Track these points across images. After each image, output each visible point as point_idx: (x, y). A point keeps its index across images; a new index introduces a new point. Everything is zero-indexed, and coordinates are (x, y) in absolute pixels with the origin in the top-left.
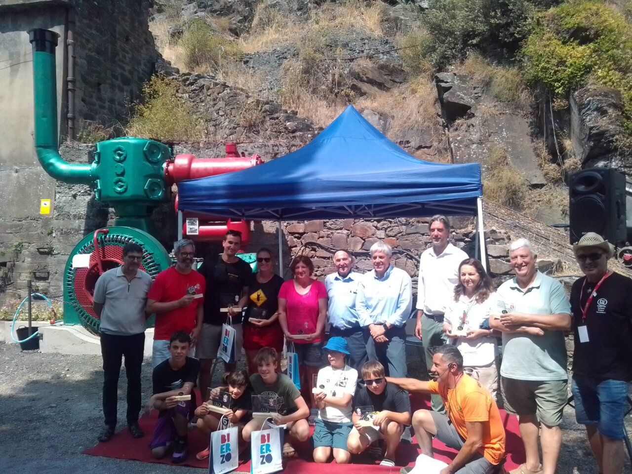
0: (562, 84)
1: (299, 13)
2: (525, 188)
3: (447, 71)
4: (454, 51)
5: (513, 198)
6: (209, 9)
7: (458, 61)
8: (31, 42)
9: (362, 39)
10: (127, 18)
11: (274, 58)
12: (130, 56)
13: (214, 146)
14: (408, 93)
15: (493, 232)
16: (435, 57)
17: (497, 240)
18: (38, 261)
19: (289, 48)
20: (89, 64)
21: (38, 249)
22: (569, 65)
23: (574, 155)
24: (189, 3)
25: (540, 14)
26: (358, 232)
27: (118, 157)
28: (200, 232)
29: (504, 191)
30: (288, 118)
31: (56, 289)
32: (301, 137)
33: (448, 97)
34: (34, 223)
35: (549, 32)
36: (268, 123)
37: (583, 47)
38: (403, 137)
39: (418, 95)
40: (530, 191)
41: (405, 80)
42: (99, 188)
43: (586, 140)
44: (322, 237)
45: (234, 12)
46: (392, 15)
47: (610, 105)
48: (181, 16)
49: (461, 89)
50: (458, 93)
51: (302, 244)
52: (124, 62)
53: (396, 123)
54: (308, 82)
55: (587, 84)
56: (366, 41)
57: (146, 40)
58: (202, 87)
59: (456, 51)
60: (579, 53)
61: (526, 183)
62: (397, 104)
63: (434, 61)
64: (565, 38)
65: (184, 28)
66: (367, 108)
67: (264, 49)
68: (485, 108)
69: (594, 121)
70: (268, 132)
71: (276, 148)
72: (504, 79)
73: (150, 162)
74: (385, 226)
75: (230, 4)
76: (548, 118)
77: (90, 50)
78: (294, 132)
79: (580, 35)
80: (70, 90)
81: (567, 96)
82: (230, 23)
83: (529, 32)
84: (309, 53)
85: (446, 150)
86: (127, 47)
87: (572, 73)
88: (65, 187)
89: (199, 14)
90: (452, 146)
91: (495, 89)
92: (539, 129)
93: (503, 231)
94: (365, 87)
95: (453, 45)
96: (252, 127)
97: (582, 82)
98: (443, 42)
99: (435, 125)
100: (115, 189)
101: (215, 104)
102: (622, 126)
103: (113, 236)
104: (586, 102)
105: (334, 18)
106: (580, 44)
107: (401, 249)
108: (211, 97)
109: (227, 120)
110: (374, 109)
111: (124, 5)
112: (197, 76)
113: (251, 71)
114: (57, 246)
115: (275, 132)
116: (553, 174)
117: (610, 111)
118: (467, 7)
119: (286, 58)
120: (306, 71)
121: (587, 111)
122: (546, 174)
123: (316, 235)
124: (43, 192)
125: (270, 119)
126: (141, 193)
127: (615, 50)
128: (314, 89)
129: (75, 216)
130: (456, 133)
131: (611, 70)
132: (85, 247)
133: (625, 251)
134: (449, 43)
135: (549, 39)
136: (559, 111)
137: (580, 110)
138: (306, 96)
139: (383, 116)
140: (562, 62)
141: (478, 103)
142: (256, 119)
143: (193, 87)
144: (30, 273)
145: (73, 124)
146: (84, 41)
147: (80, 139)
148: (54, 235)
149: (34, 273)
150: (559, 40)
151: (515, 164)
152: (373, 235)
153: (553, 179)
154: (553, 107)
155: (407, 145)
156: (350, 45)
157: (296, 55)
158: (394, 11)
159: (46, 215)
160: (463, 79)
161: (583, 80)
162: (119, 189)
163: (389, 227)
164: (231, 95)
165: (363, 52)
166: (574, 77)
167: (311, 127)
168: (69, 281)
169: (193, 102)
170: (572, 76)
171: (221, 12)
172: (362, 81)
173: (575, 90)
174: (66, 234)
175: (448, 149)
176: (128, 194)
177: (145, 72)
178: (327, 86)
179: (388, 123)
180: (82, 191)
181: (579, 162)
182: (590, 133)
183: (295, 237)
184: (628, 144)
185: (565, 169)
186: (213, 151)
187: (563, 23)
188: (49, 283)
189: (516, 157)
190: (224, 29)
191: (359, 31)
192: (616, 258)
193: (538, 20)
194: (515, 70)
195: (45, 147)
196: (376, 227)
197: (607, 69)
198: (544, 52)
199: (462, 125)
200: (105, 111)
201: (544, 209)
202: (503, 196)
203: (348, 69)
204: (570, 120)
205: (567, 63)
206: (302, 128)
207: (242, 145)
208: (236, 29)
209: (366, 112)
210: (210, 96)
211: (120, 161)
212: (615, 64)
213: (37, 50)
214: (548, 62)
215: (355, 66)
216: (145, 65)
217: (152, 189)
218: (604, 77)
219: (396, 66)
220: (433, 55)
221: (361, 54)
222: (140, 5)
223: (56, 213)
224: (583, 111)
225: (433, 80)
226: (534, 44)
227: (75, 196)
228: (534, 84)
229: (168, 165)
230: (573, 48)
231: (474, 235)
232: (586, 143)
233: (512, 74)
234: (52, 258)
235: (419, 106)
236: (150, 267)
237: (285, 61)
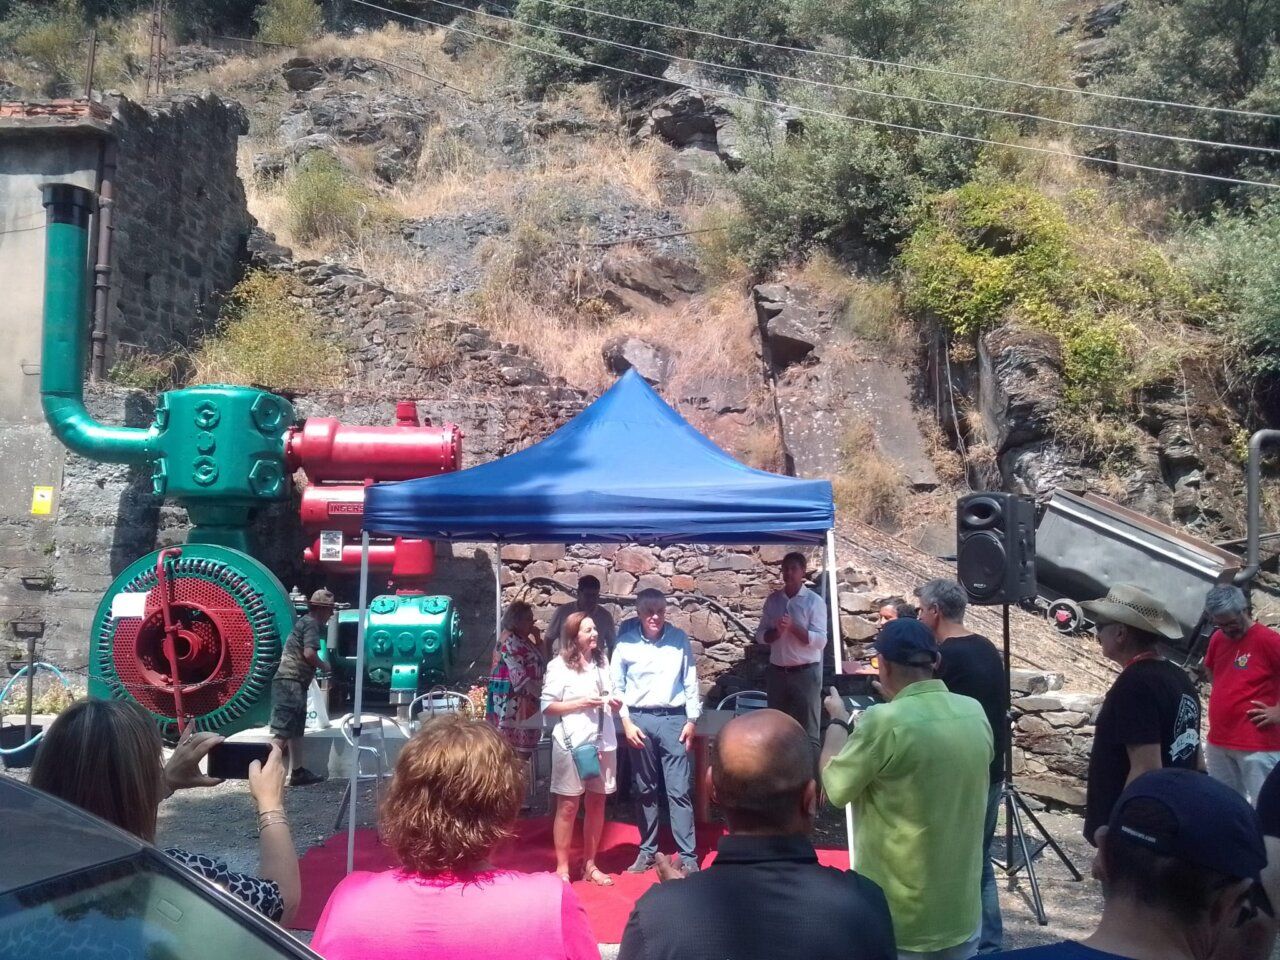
0: (967, 319)
1: (507, 149)
2: (903, 491)
3: (773, 280)
4: (786, 247)
5: (883, 508)
6: (334, 128)
7: (793, 263)
8: (46, 205)
9: (624, 209)
10: (201, 154)
11: (461, 231)
12: (202, 223)
13: (371, 402)
14: (704, 311)
15: (850, 571)
16: (753, 253)
17: (856, 584)
18: (24, 602)
19: (490, 214)
20: (133, 239)
21: (24, 579)
22: (977, 289)
23: (985, 439)
24: (296, 113)
25: (932, 198)
26: (627, 563)
27: (203, 421)
28: (344, 556)
29: (868, 494)
30: (504, 360)
31: (56, 655)
32: (530, 396)
33: (775, 327)
34: (18, 531)
35: (946, 229)
36: (467, 364)
37: (1001, 259)
38: (697, 390)
39: (722, 318)
40: (912, 497)
41: (698, 289)
42: (164, 473)
43: (1003, 415)
44: (562, 570)
45: (383, 137)
46: (677, 165)
47: (1041, 362)
48: (278, 135)
49: (796, 314)
50: (793, 321)
51: (524, 581)
52: (192, 236)
53: (685, 365)
54: (527, 282)
55: (1006, 321)
56: (631, 213)
57: (232, 195)
58: (341, 290)
59: (789, 246)
60: (994, 269)
61: (906, 481)
62: (686, 328)
63: (752, 262)
64: (971, 242)
65: (287, 161)
66: (632, 335)
67: (443, 212)
68: (837, 349)
69: (1014, 384)
70: (467, 381)
71: (482, 411)
72: (870, 302)
73: (261, 430)
74: (674, 556)
75: (378, 122)
76: (942, 371)
77: (135, 213)
78: (515, 383)
79: (996, 240)
80: (99, 287)
81: (973, 338)
82: (377, 158)
83: (914, 226)
84: (530, 231)
85: (770, 416)
86: (200, 208)
87: (982, 302)
88: (83, 466)
89: (315, 136)
90: (782, 412)
91: (855, 317)
92: (926, 390)
93: (865, 570)
94: (630, 297)
95: (785, 237)
96: (436, 371)
97: (997, 319)
98: (768, 229)
99: (751, 372)
100: (195, 476)
101: (365, 323)
102: (1062, 396)
103: (192, 561)
104: (1003, 353)
105: (573, 164)
106: (997, 254)
107: (700, 596)
108: (359, 310)
109: (389, 353)
110: (645, 338)
111: (197, 131)
112: (330, 268)
113: (419, 254)
114: (62, 575)
115: (481, 381)
116: (949, 468)
117: (1042, 371)
118: (810, 173)
119: (483, 233)
120: (523, 262)
121: (1005, 367)
122: (939, 468)
123: (551, 567)
124: (38, 473)
125: (472, 358)
126: (243, 484)
127: (1050, 270)
128: (538, 295)
129: (99, 520)
130: (789, 390)
131: (1045, 301)
132: (137, 579)
133: (1059, 607)
134: (779, 231)
135: (946, 242)
136: (961, 364)
137: (994, 366)
138: (523, 307)
139: (661, 351)
140: (965, 283)
141: (826, 339)
142: (444, 357)
143: (323, 288)
144: (6, 624)
145: (103, 350)
146: (127, 197)
147: (113, 378)
148: (57, 554)
149: (15, 625)
150: (963, 245)
151: (887, 449)
152: (653, 569)
153: (951, 476)
154: (951, 356)
155: (702, 406)
156: (602, 219)
157: (504, 230)
158: (681, 160)
159: (44, 516)
160: (800, 296)
161: (1000, 316)
162: (203, 477)
163: (680, 558)
164: (399, 309)
165: (625, 233)
166: (985, 308)
167: (545, 377)
168: (103, 641)
169: (323, 314)
170: (982, 309)
171: (358, 134)
172: (623, 285)
173: (986, 330)
174: (81, 552)
175: (773, 416)
176: (219, 486)
177: (228, 252)
178: (561, 292)
179: (670, 365)
180: (116, 474)
181: (993, 452)
182: (1010, 404)
183: (512, 568)
184: (1069, 427)
185: (970, 462)
186: (368, 410)
187: (969, 216)
188: (44, 643)
189: (889, 436)
190: (364, 169)
191: (618, 192)
192: (1046, 618)
193: (928, 208)
194: (889, 288)
195: (60, 394)
196: (659, 557)
197: (1037, 300)
198: (938, 262)
199: (798, 377)
200: (156, 324)
201: (936, 528)
202: (867, 503)
203: (599, 264)
204: (978, 380)
205: (974, 285)
206: (529, 379)
207: (421, 402)
208: (386, 169)
209: (631, 342)
210: (355, 306)
211: (207, 428)
212: (1050, 290)
213: (56, 221)
214: (943, 281)
215: (611, 259)
216: (228, 239)
217: (263, 478)
218: (1034, 313)
219: (685, 263)
220: (750, 251)
221: (622, 238)
222: (225, 131)
223: (63, 513)
224: (1000, 367)
225: (749, 294)
226: (922, 247)
227: (101, 483)
228: (920, 314)
229: (292, 437)
230: (985, 260)
231: (820, 576)
232: (1003, 422)
233: (884, 295)
234: (52, 596)
235: (726, 338)
236: (257, 619)
237: (484, 240)
